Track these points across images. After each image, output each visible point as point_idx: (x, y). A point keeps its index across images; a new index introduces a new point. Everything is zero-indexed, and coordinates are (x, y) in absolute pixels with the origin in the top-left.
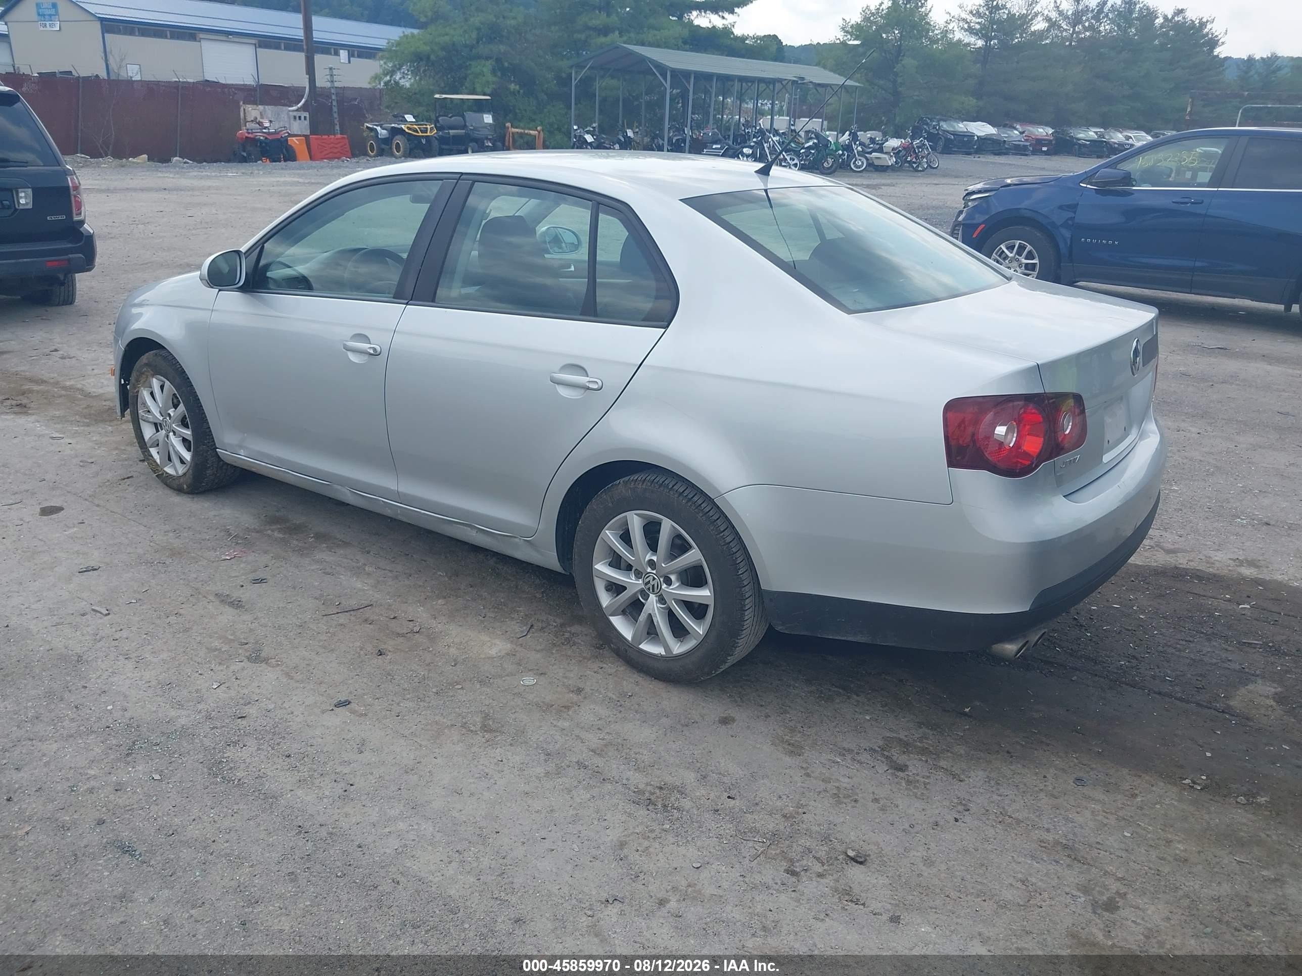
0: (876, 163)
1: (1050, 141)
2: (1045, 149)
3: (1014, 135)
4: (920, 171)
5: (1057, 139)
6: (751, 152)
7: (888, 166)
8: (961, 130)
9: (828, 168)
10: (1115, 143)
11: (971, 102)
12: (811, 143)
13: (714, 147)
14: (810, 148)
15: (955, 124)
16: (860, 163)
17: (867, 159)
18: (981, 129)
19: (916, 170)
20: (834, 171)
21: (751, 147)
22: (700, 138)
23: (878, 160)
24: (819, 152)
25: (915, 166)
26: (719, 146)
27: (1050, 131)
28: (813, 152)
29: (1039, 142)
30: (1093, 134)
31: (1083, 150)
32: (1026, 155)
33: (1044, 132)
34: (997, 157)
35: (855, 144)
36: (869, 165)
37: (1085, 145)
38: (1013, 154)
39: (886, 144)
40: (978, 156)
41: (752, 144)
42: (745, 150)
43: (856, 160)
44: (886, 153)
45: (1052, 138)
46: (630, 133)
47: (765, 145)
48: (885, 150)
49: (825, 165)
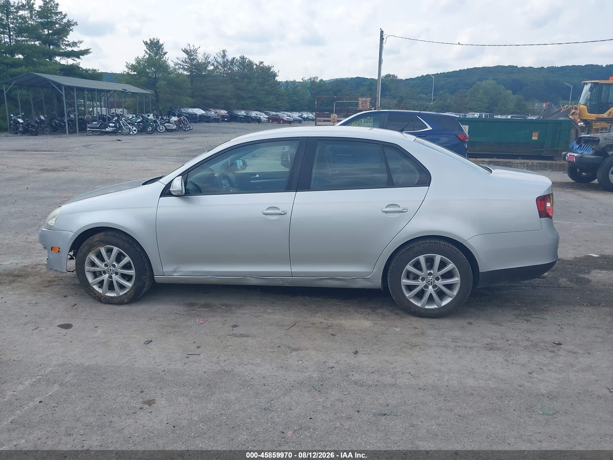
0: (168, 128)
1: (227, 116)
2: (226, 120)
3: (212, 113)
4: (187, 131)
5: (230, 115)
6: (114, 125)
7: (173, 129)
8: (190, 112)
9: (150, 131)
10: (253, 117)
11: (190, 100)
12: (139, 120)
13: (94, 123)
14: (139, 122)
15: (187, 110)
16: (162, 129)
17: (165, 126)
18: (199, 112)
19: (185, 131)
20: (153, 133)
21: (114, 123)
22: (85, 119)
23: (169, 127)
24: (144, 124)
25: (184, 129)
26: (96, 123)
27: (226, 112)
28: (141, 124)
29: (223, 117)
30: (244, 113)
31: (242, 120)
32: (219, 122)
33: (224, 112)
34: (207, 123)
35: (158, 120)
36: (166, 129)
37: (242, 118)
38: (214, 122)
39: (171, 119)
40: (200, 123)
41: (114, 121)
42: (110, 124)
43: (160, 127)
44: (172, 123)
45: (228, 115)
46: (42, 118)
47: (121, 122)
48: (171, 122)
49: (148, 130)
